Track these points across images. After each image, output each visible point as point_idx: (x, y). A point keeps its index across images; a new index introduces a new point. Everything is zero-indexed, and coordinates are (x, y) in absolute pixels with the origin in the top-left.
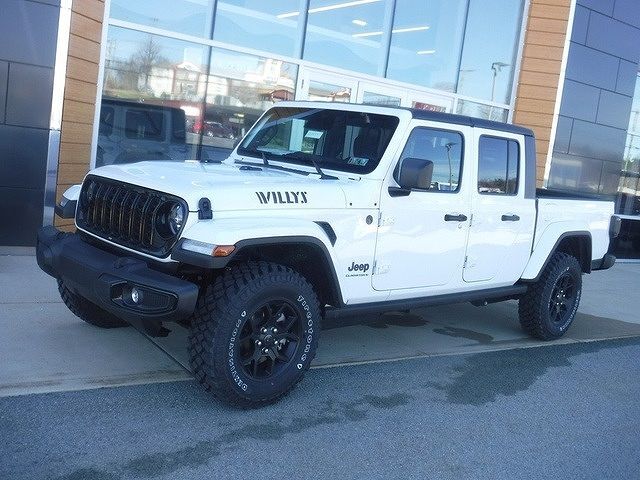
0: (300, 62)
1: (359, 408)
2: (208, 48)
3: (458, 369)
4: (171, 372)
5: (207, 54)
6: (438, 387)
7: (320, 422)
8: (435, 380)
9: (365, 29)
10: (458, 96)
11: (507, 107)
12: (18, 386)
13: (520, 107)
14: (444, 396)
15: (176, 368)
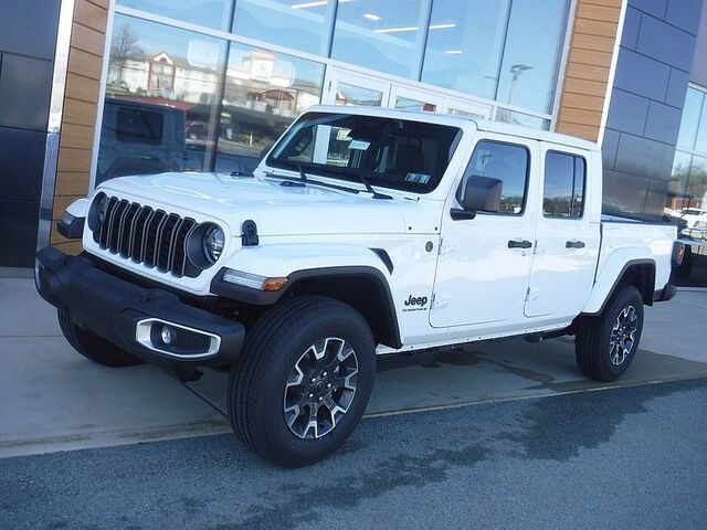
0: (326, 61)
1: (436, 464)
2: (225, 43)
3: (528, 416)
4: (214, 423)
5: (224, 49)
6: (512, 438)
7: (395, 483)
8: (509, 430)
9: (380, 25)
10: (497, 104)
11: (549, 117)
12: (43, 442)
13: (563, 118)
14: (522, 450)
15: (219, 417)
